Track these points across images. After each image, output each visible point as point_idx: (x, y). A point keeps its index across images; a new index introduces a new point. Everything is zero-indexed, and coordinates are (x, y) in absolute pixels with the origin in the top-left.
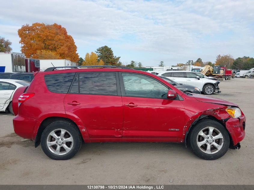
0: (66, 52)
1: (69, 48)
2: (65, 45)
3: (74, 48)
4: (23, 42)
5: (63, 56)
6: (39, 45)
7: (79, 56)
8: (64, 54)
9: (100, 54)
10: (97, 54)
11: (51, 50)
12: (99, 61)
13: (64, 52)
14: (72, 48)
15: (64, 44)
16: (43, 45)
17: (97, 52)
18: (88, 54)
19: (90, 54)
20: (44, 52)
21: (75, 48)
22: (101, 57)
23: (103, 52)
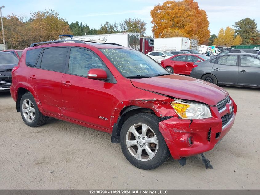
0: (195, 29)
1: (199, 25)
2: (195, 21)
3: (205, 24)
4: (154, 22)
5: (191, 34)
6: (167, 23)
7: (210, 33)
8: (191, 31)
9: (238, 29)
10: (235, 28)
11: (180, 28)
12: (236, 37)
13: (192, 29)
14: (203, 24)
15: (193, 20)
16: (171, 23)
17: (235, 27)
18: (222, 30)
19: (225, 29)
20: (171, 30)
21: (207, 23)
22: (240, 32)
23: (243, 26)
